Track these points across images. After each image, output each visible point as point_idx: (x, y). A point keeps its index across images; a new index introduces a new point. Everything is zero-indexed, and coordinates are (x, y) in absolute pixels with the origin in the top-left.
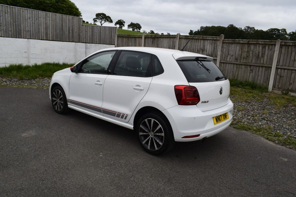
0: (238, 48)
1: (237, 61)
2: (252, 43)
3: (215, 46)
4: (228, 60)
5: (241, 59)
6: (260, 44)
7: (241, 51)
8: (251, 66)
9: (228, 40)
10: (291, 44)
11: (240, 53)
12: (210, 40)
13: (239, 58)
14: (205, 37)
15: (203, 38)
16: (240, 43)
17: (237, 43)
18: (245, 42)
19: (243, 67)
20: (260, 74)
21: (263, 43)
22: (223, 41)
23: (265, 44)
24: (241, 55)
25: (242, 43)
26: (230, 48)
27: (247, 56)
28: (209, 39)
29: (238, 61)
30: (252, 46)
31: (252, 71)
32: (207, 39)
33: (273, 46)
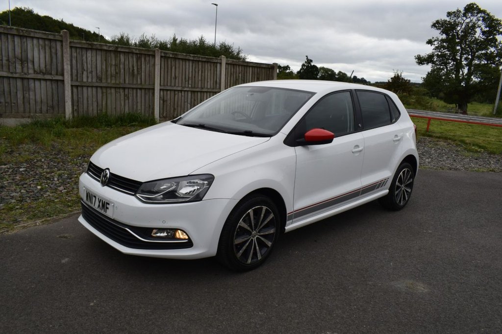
0: (99, 58)
1: (101, 82)
2: (122, 50)
3: (51, 51)
4: (85, 80)
5: (107, 79)
6: (133, 53)
7: (104, 63)
8: (124, 88)
9: (80, 43)
10: (171, 56)
11: (104, 67)
12: (38, 38)
13: (104, 77)
14: (26, 31)
15: (21, 34)
16: (101, 50)
17: (97, 49)
18: (110, 49)
19: (113, 91)
20: (139, 100)
21: (137, 52)
22: (70, 42)
23: (139, 54)
24: (107, 71)
25: (106, 50)
26: (84, 58)
27: (116, 73)
28: (37, 35)
29: (104, 81)
30: (121, 56)
31: (126, 97)
32: (32, 35)
33: (151, 57)
